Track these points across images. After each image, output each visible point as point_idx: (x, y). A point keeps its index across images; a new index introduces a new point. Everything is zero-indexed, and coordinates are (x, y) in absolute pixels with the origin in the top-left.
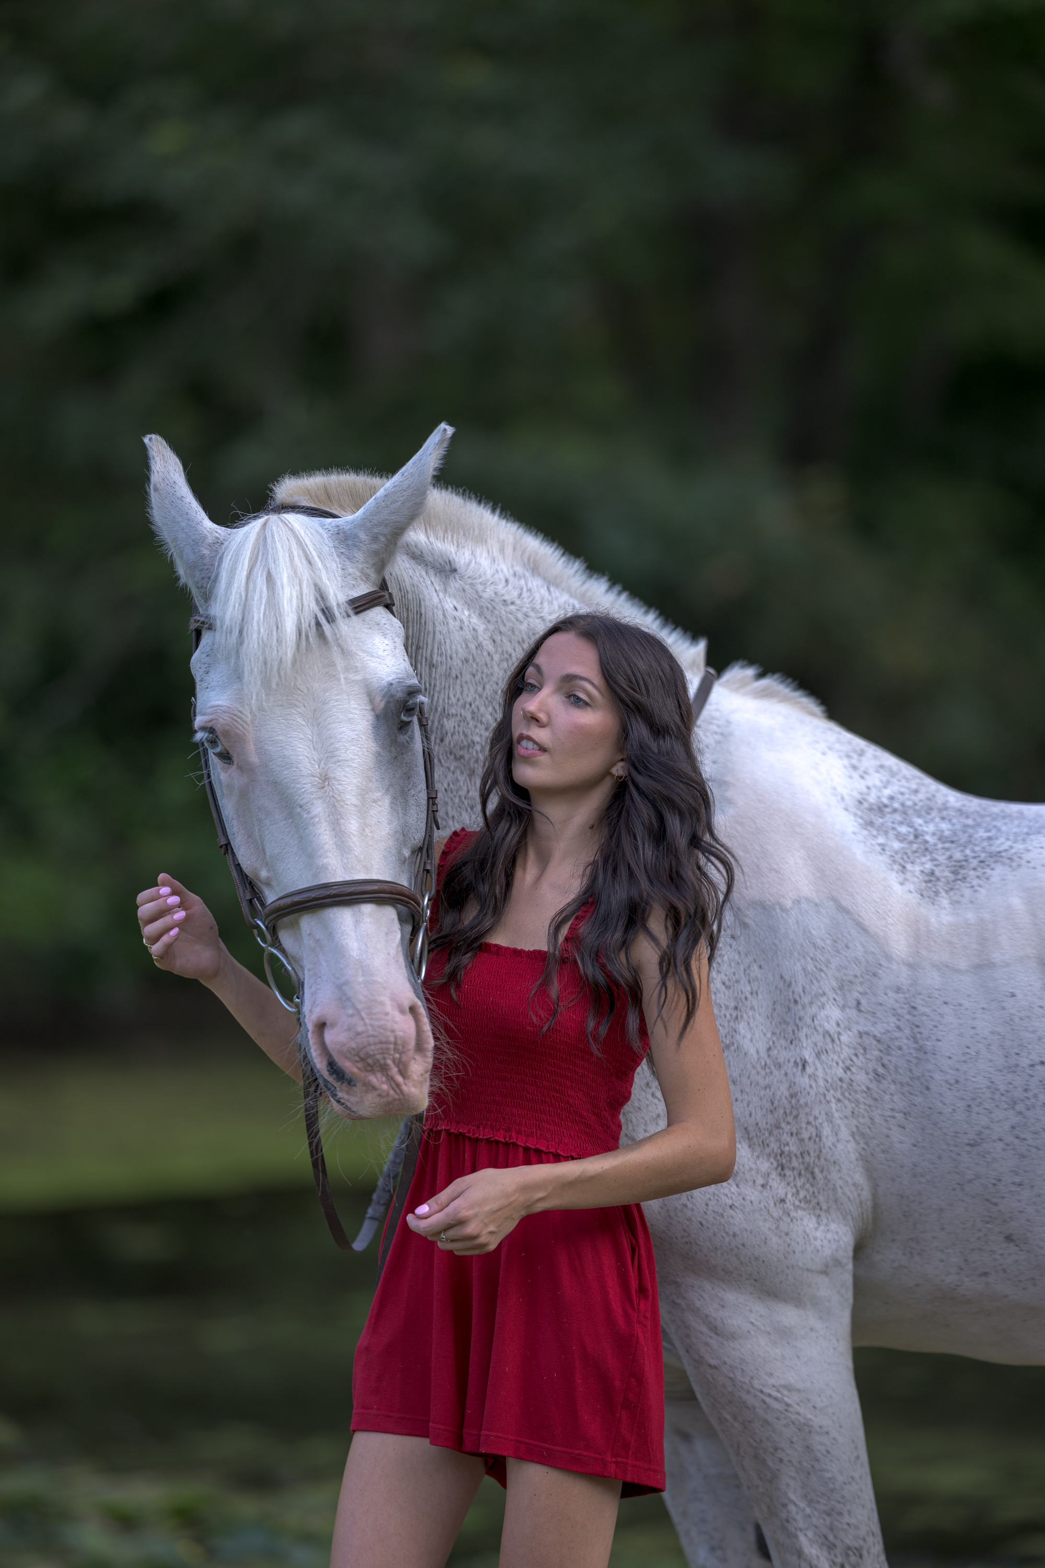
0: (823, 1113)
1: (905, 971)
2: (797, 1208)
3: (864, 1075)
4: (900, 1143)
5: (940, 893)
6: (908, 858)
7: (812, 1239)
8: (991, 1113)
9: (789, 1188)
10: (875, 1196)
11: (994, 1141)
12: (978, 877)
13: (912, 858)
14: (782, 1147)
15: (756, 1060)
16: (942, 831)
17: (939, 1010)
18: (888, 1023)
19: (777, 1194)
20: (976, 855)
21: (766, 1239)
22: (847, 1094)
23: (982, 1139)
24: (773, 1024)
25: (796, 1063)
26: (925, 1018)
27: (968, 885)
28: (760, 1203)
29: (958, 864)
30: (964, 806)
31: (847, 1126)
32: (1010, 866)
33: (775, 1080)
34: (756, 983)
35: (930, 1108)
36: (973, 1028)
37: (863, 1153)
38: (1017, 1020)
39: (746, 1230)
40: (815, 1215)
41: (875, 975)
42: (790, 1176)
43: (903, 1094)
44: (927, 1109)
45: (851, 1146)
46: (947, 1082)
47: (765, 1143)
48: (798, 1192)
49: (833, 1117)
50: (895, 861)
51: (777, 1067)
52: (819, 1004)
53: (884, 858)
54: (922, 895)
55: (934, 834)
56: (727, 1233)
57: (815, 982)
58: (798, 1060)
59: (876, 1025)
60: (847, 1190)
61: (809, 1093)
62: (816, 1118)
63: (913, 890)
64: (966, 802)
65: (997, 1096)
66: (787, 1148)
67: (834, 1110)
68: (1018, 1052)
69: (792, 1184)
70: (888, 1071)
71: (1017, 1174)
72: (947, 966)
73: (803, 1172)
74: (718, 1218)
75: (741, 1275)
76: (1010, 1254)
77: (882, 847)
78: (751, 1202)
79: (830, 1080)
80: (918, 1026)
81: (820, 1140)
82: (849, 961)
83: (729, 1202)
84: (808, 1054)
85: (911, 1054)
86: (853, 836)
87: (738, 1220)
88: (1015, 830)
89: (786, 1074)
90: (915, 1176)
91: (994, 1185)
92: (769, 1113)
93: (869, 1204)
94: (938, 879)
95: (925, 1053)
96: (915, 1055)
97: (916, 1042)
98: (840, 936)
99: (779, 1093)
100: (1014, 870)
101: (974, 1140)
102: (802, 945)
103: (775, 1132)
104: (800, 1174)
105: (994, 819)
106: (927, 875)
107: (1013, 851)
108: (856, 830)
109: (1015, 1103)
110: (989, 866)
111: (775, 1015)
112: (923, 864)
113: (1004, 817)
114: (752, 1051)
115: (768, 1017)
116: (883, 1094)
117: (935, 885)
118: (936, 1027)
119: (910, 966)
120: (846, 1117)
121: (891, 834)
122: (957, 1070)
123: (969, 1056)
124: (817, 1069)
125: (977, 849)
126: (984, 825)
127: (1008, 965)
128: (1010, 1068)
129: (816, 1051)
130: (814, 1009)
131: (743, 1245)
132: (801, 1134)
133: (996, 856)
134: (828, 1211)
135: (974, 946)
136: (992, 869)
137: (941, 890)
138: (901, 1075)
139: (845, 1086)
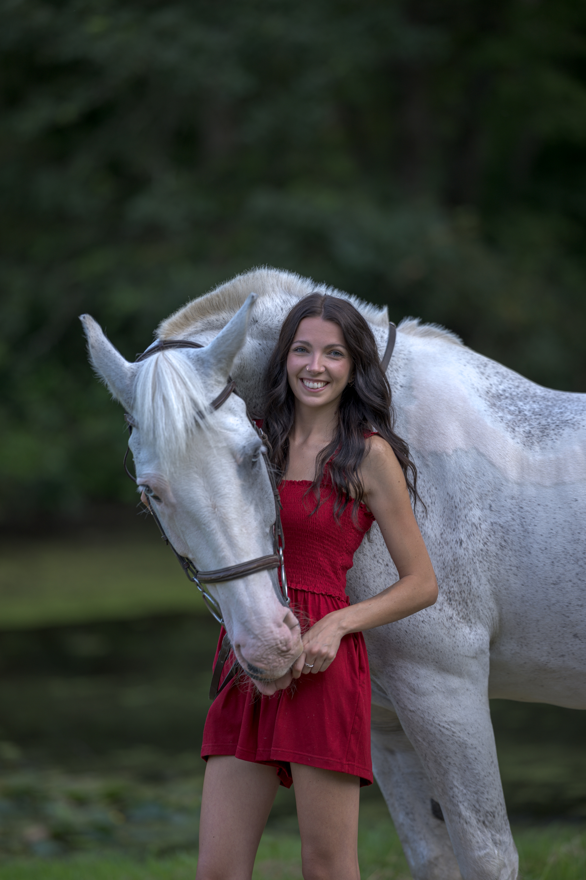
0: (472, 569)
1: (516, 487)
2: (459, 622)
3: (495, 547)
4: (515, 584)
5: (534, 443)
6: (516, 424)
7: (468, 639)
8: (565, 566)
9: (454, 611)
10: (500, 614)
11: (567, 582)
12: (555, 434)
13: (518, 424)
14: (450, 588)
15: (435, 540)
16: (534, 409)
17: (535, 509)
18: (507, 517)
19: (448, 614)
20: (554, 422)
21: (442, 639)
22: (485, 558)
23: (560, 581)
24: (444, 520)
25: (457, 542)
26: (527, 513)
27: (550, 439)
28: (439, 619)
29: (544, 427)
30: (546, 395)
31: (485, 576)
32: (574, 428)
33: (445, 551)
34: (434, 498)
35: (531, 564)
36: (554, 519)
37: (494, 590)
38: (578, 514)
39: (431, 634)
40: (468, 626)
41: (499, 490)
42: (454, 605)
43: (516, 556)
44: (529, 564)
45: (488, 587)
46: (540, 549)
47: (440, 586)
48: (459, 613)
49: (477, 571)
50: (509, 426)
51: (446, 544)
52: (469, 508)
53: (503, 424)
54: (524, 445)
55: (529, 411)
56: (421, 637)
57: (466, 496)
58: (458, 540)
59: (500, 518)
60: (485, 612)
61: (464, 559)
62: (468, 572)
63: (519, 442)
64: (546, 393)
65: (568, 557)
66: (452, 589)
67: (478, 567)
68: (580, 532)
69: (456, 609)
70: (508, 544)
71: (580, 600)
72: (539, 484)
73: (461, 602)
74: (416, 628)
75: (428, 660)
76: (576, 645)
77: (501, 418)
78: (434, 619)
79: (475, 551)
80: (524, 518)
81: (470, 584)
82: (485, 483)
83: (422, 619)
84: (463, 537)
85: (520, 533)
86: (485, 412)
87: (426, 628)
88: (576, 408)
89: (451, 548)
90: (523, 602)
91: (567, 606)
92: (442, 570)
93: (497, 618)
94: (533, 436)
95: (528, 533)
96: (522, 534)
97: (523, 526)
98: (479, 469)
99: (448, 559)
100: (575, 430)
101: (556, 581)
102: (459, 475)
103: (446, 580)
104: (460, 604)
105: (563, 402)
106: (527, 433)
107: (575, 420)
108: (486, 409)
109: (578, 560)
110: (561, 428)
111: (445, 515)
112: (525, 427)
113: (569, 401)
114: (433, 535)
115: (441, 516)
116: (505, 557)
117: (531, 439)
118: (534, 518)
119: (518, 484)
120: (485, 571)
121: (506, 411)
122: (546, 542)
123: (552, 534)
124: (468, 545)
125: (554, 418)
126: (558, 405)
127: (573, 483)
128: (575, 541)
129: (468, 534)
130: (466, 511)
131: (430, 643)
132: (460, 581)
133: (565, 422)
134: (475, 623)
135: (554, 473)
136: (563, 430)
137: (535, 442)
138: (515, 545)
139: (484, 553)
